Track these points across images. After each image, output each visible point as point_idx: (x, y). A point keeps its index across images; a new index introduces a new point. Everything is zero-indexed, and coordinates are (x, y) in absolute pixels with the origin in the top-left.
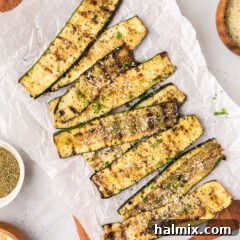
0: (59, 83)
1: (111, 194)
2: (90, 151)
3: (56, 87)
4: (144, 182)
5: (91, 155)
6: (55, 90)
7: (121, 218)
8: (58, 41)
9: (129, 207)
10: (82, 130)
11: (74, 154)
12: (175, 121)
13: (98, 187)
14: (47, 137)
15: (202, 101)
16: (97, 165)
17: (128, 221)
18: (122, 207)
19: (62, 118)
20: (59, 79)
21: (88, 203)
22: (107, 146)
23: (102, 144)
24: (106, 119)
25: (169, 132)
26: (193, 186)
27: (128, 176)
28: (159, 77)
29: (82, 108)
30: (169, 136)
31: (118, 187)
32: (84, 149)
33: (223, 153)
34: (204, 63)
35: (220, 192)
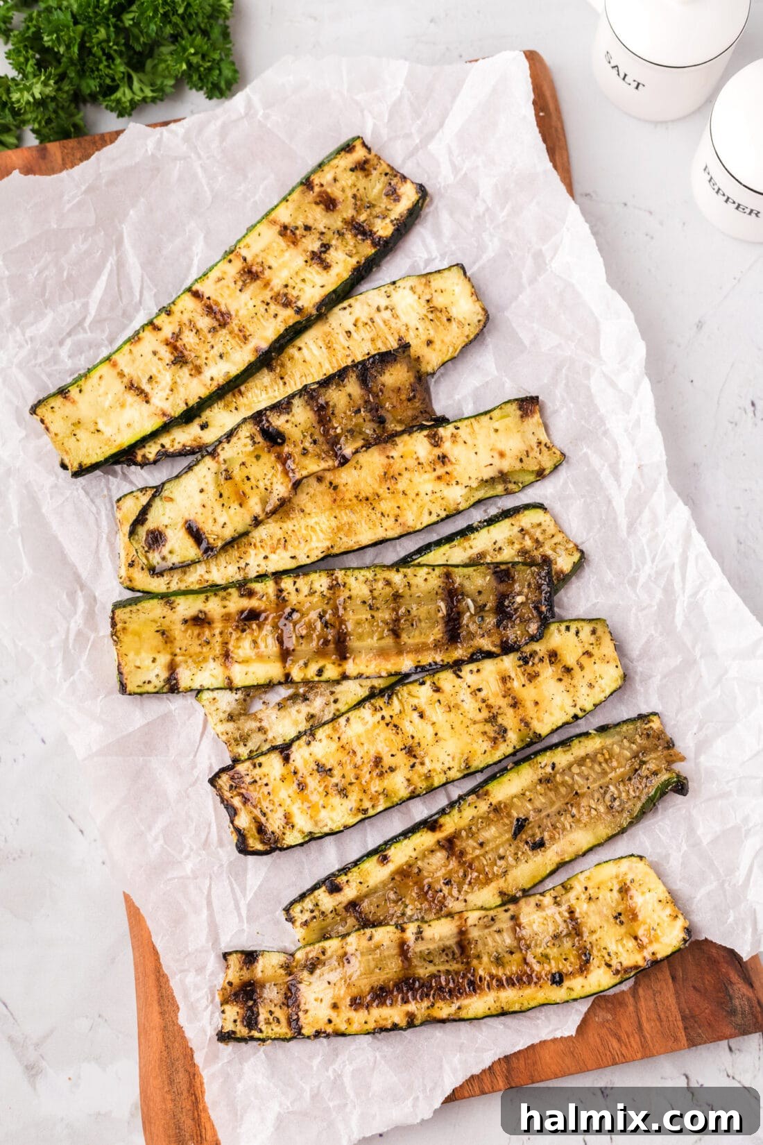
0: (165, 440)
1: (273, 846)
2: (230, 687)
3: (151, 451)
4: (396, 824)
5: (228, 701)
6: (144, 464)
7: (293, 936)
8: (188, 302)
9: (326, 901)
10: (214, 607)
11: (172, 687)
12: (533, 628)
13: (233, 812)
14: (90, 616)
15: (633, 582)
16: (244, 739)
17: (314, 952)
18: (303, 897)
19: (155, 558)
20: (165, 428)
21: (189, 867)
22: (287, 680)
23: (274, 671)
24: (302, 582)
25: (509, 663)
26: (561, 865)
27: (343, 793)
28: (503, 477)
29: (228, 533)
30: (505, 679)
31: (303, 823)
32: (210, 674)
33: (678, 767)
34: (657, 454)
35: (648, 902)
